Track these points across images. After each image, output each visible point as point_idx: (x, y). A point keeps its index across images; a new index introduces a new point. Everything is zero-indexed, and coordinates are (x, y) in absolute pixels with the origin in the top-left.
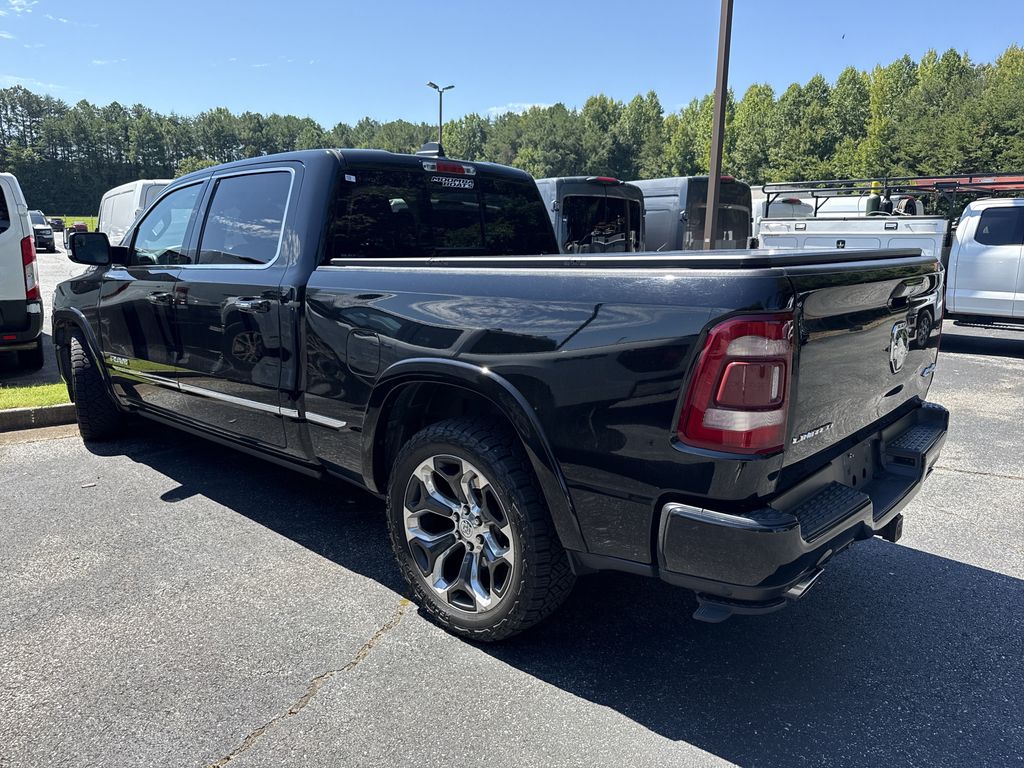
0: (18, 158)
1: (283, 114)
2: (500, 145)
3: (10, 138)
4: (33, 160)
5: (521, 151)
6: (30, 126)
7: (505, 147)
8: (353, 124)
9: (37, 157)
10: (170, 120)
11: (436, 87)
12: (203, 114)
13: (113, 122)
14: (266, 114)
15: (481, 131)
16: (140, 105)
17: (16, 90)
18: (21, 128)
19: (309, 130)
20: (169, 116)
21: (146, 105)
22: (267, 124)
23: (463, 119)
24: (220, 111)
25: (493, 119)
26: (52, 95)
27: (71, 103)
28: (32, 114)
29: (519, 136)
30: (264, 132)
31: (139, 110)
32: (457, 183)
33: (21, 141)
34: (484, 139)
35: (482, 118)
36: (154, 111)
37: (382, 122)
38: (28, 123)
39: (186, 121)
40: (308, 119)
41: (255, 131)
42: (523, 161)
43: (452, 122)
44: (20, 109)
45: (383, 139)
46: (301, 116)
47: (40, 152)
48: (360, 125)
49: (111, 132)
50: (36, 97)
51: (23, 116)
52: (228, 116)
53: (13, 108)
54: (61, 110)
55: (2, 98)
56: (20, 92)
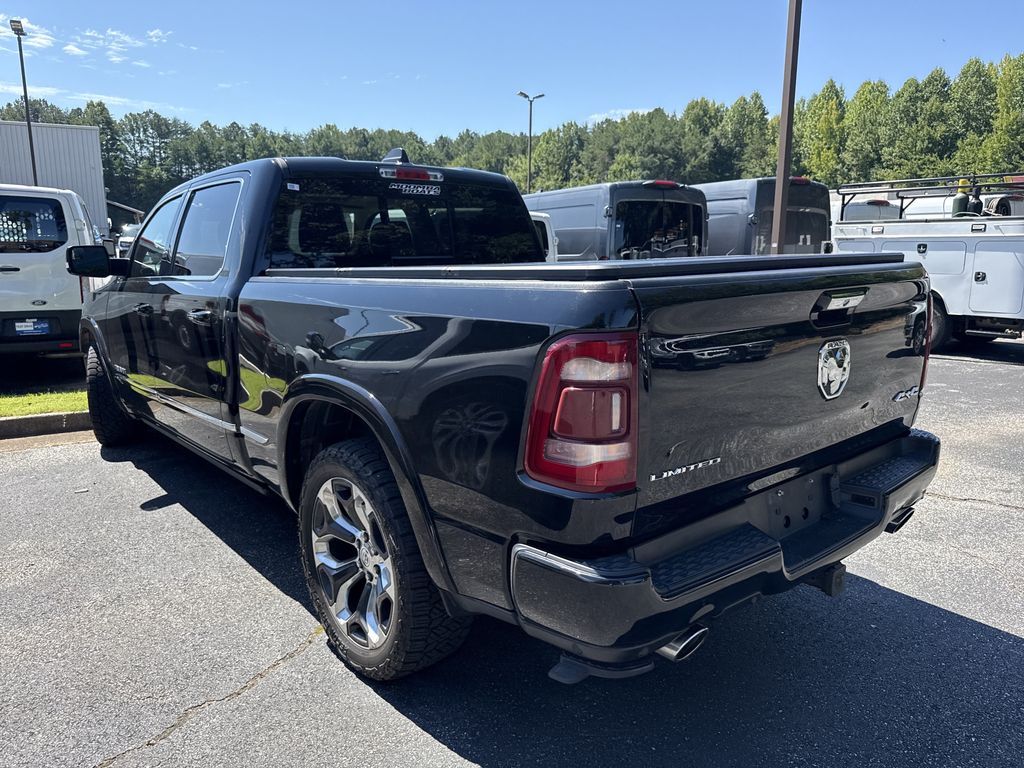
0: (149, 177)
1: (387, 129)
2: (597, 151)
3: (142, 158)
4: (161, 178)
5: (618, 157)
6: (159, 147)
7: (602, 154)
8: (454, 137)
9: (164, 175)
10: (283, 137)
11: (526, 96)
12: (313, 130)
13: (232, 141)
14: (371, 129)
15: (579, 139)
16: (257, 125)
17: (147, 114)
18: (152, 149)
19: (411, 144)
20: (282, 133)
21: (262, 125)
22: (372, 138)
23: (561, 128)
24: (328, 127)
25: (590, 126)
26: (178, 118)
27: (196, 125)
28: (161, 136)
29: (617, 142)
30: (369, 146)
31: (255, 129)
32: (420, 189)
33: (151, 161)
34: (581, 146)
35: (580, 126)
36: (268, 130)
37: (482, 133)
38: (158, 144)
39: (297, 138)
40: (411, 133)
41: (360, 146)
42: (620, 167)
43: (550, 131)
44: (151, 131)
46: (404, 130)
47: (167, 171)
48: (461, 137)
49: (230, 150)
50: (165, 119)
51: (153, 138)
52: (336, 132)
53: (145, 131)
54: (186, 131)
55: (136, 122)
56: (151, 116)
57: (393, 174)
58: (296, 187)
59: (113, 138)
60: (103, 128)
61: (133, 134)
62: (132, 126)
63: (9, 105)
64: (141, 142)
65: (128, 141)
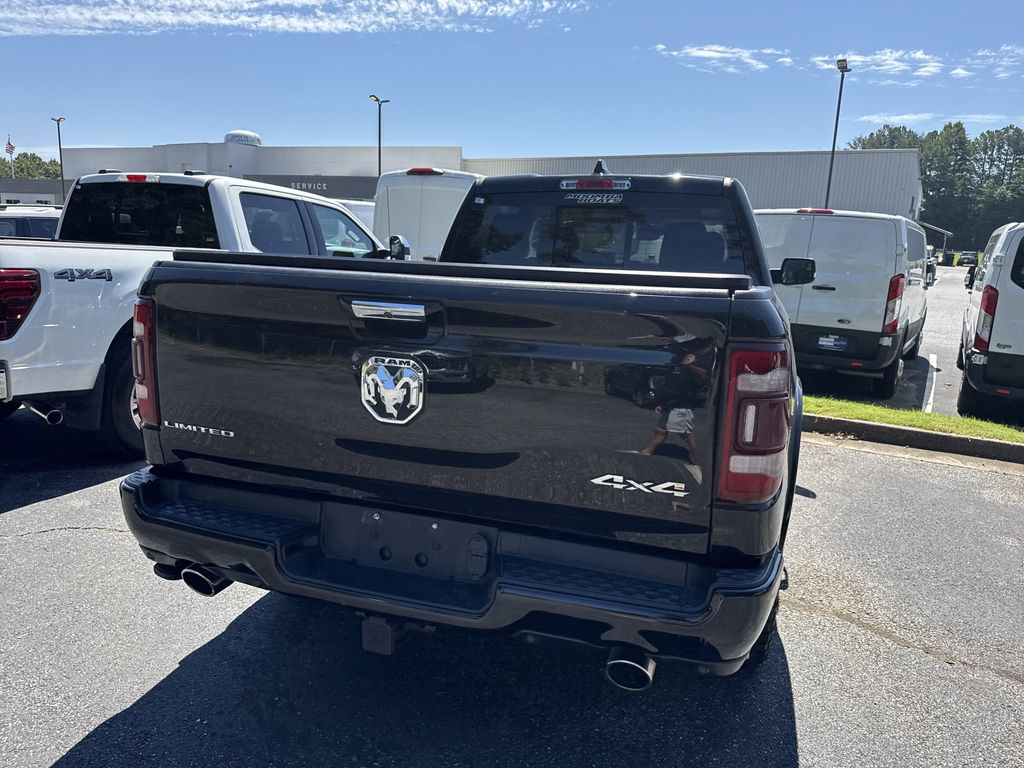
0: (991, 196)
3: (988, 177)
4: (1005, 197)
6: (1011, 165)
9: (1009, 194)
17: (1006, 130)
18: (1003, 167)
28: (1017, 152)
33: (998, 180)
38: (1011, 161)
44: (1006, 148)
47: (1013, 190)
51: (1007, 155)
53: (1000, 148)
55: (992, 140)
56: (1011, 132)
59: (962, 159)
60: (955, 149)
61: (985, 153)
62: (986, 144)
63: (872, 134)
64: (993, 161)
65: (977, 160)
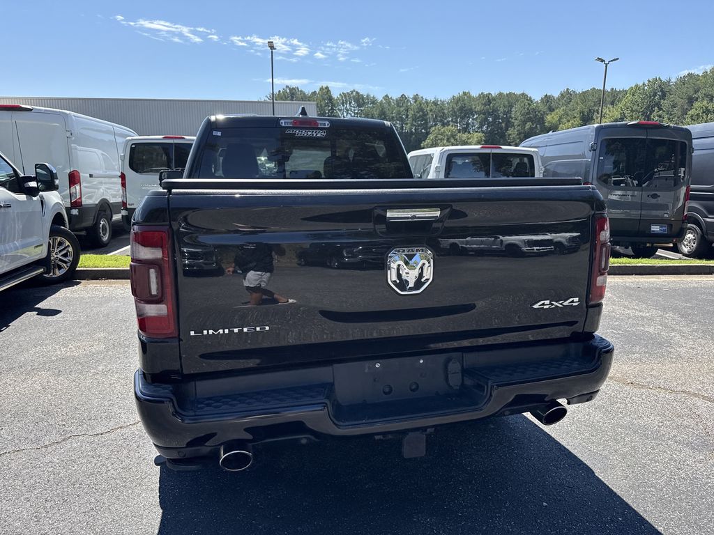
1: (505, 92)
2: (678, 100)
5: (696, 104)
6: (357, 113)
7: (682, 102)
8: (556, 94)
10: (433, 102)
11: (602, 61)
12: (454, 96)
13: (401, 107)
14: (494, 93)
15: (662, 91)
16: (417, 95)
17: (352, 92)
18: (353, 114)
19: (523, 101)
20: (433, 100)
21: (420, 95)
22: (494, 99)
23: (646, 82)
24: (465, 94)
25: (673, 80)
26: (370, 94)
27: (380, 98)
28: (359, 106)
29: (696, 92)
30: (491, 105)
31: (416, 98)
34: (663, 96)
35: (663, 80)
36: (424, 98)
37: (579, 90)
38: (356, 111)
39: (443, 102)
40: (523, 94)
41: (485, 105)
42: (697, 112)
43: (637, 86)
44: (354, 103)
45: (577, 103)
46: (518, 92)
48: (562, 95)
49: (399, 113)
50: (362, 95)
51: (354, 107)
52: (470, 97)
53: (350, 103)
54: (374, 102)
55: (346, 97)
56: (354, 93)
57: (291, 123)
58: (219, 134)
59: (332, 109)
60: (327, 103)
61: (343, 106)
62: (343, 100)
63: (280, 91)
64: (347, 110)
65: (340, 110)
